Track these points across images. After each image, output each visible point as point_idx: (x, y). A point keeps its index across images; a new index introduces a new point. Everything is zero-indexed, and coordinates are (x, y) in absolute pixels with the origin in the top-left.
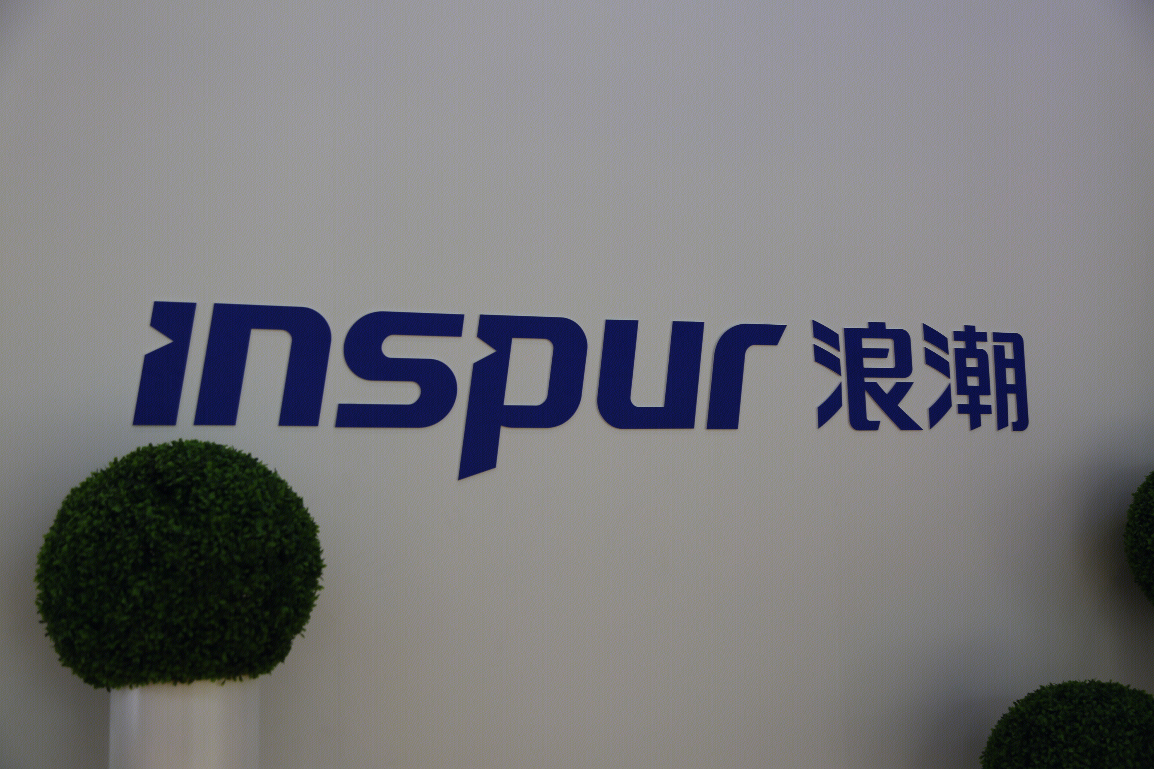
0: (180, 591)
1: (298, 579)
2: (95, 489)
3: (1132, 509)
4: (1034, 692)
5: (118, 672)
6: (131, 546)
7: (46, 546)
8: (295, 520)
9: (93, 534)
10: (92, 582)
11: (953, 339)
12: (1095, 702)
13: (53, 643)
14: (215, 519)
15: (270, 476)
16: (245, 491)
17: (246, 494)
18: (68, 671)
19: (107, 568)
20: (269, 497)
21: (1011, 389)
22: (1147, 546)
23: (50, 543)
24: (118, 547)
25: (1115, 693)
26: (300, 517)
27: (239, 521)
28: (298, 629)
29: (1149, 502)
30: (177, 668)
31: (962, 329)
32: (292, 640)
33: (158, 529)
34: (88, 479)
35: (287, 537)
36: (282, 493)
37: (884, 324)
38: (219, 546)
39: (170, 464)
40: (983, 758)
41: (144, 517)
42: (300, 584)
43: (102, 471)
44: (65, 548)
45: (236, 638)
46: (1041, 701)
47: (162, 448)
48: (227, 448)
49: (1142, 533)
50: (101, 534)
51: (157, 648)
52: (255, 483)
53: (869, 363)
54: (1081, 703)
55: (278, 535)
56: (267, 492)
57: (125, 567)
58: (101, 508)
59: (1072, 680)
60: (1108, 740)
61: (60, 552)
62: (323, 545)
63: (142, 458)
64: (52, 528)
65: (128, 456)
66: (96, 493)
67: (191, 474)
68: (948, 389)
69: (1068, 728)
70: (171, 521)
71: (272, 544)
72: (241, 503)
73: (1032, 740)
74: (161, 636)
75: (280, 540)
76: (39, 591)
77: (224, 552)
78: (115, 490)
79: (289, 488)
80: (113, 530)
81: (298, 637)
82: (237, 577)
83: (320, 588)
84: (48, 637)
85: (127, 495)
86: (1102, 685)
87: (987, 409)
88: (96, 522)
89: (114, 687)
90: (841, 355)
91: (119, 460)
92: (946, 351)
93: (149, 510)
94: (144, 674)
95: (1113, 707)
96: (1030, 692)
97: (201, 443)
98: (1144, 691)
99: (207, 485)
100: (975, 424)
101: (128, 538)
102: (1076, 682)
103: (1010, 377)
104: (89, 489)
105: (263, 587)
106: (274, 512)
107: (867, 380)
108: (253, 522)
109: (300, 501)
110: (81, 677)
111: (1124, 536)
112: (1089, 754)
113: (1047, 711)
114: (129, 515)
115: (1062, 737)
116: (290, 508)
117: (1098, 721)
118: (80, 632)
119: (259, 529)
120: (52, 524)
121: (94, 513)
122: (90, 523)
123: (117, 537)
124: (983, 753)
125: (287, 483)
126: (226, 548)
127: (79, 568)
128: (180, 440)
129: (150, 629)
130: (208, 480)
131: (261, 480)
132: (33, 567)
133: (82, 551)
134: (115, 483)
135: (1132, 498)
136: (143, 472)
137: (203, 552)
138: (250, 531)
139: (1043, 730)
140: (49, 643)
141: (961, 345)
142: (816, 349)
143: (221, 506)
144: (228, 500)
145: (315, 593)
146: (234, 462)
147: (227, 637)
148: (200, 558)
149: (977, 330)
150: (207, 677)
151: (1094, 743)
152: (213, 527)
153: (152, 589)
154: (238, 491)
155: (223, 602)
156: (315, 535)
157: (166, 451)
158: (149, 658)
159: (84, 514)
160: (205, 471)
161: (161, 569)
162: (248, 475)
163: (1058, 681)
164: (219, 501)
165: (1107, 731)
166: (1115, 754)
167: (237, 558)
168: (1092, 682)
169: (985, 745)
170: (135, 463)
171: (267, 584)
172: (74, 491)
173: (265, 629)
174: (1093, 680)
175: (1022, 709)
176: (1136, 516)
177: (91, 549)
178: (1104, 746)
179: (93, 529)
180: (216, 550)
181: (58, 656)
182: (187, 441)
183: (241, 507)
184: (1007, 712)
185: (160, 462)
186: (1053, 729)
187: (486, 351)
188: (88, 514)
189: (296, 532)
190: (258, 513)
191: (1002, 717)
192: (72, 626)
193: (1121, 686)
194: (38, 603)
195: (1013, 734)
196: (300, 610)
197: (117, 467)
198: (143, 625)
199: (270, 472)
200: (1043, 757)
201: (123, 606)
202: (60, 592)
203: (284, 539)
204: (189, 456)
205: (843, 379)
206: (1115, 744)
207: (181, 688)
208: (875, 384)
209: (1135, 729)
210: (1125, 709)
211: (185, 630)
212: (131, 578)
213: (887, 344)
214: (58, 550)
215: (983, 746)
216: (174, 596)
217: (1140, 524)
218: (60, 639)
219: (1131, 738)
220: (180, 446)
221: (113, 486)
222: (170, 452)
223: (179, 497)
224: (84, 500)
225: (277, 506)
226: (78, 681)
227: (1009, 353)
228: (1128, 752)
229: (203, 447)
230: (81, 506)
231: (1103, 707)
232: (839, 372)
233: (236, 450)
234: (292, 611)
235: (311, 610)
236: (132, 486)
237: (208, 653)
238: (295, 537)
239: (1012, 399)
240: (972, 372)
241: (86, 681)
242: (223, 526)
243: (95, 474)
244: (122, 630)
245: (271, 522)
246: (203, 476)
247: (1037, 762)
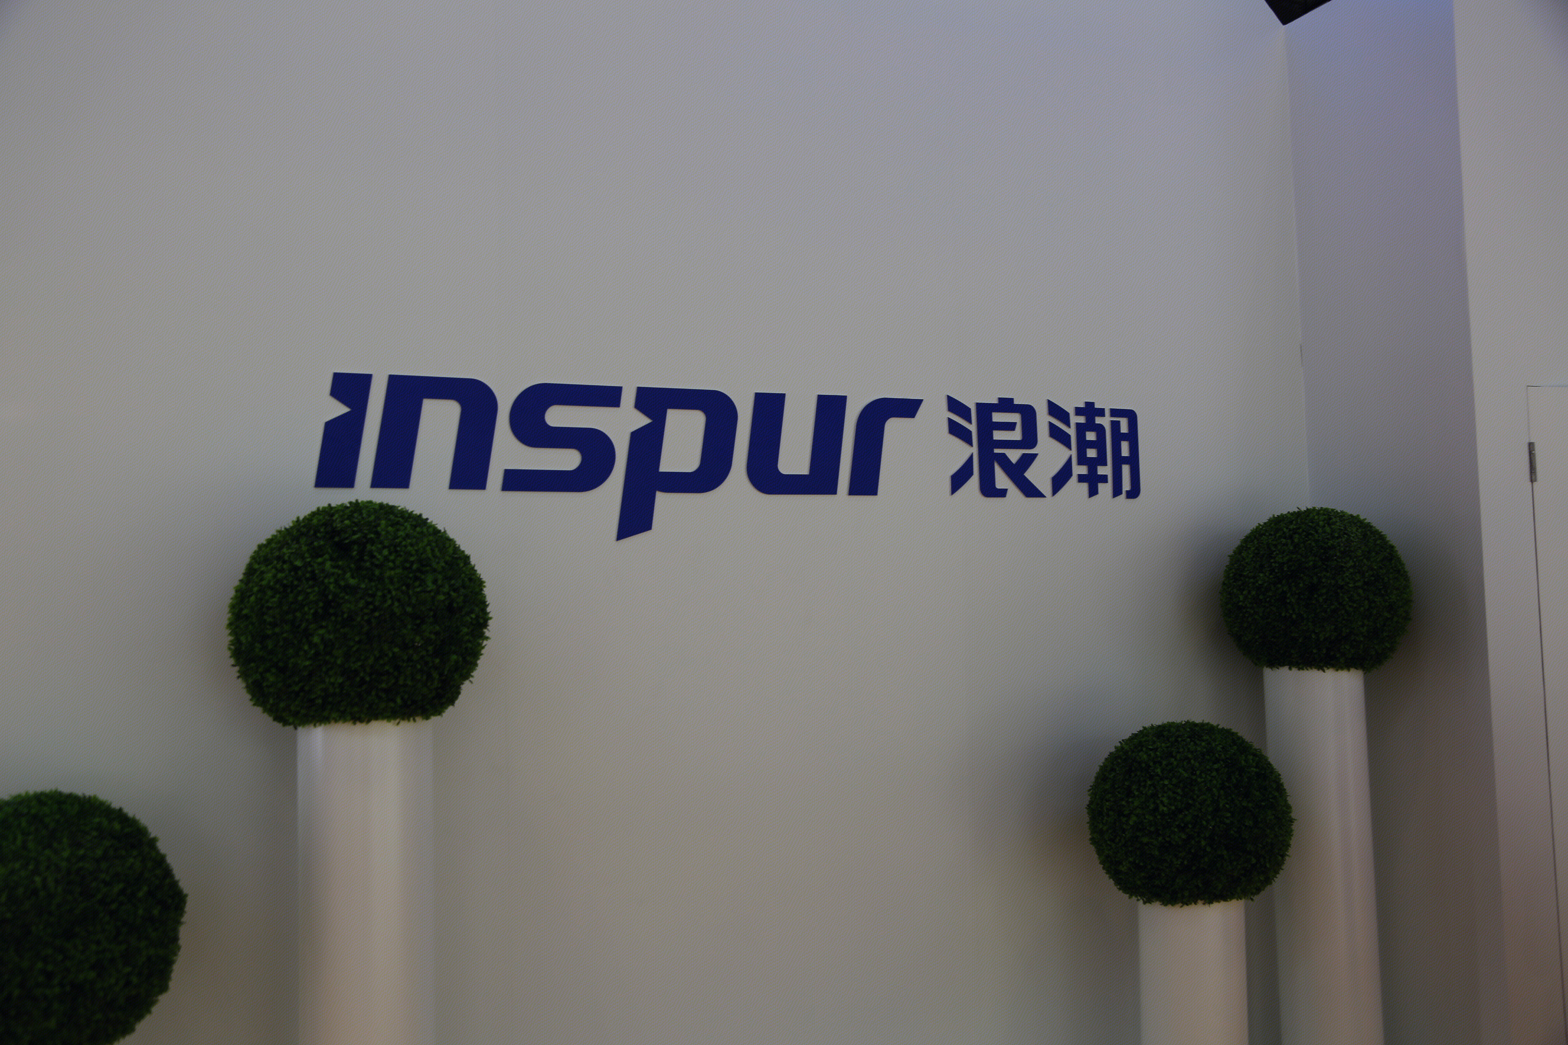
0: (357, 639)
1: (465, 630)
2: (279, 545)
3: (1227, 569)
4: (1137, 732)
5: (303, 711)
6: (312, 597)
7: (236, 597)
8: (463, 575)
9: (278, 586)
10: (277, 630)
11: (1075, 414)
12: (1189, 740)
13: (244, 685)
14: (388, 573)
15: (440, 535)
16: (416, 548)
17: (417, 551)
18: (259, 710)
19: (290, 617)
20: (438, 554)
21: (1126, 460)
22: (1239, 601)
23: (239, 594)
24: (300, 598)
25: (1207, 731)
26: (468, 573)
27: (411, 575)
28: (466, 676)
29: (1242, 563)
30: (356, 709)
31: (1082, 405)
32: (461, 686)
33: (336, 581)
34: (273, 536)
35: (455, 591)
36: (451, 550)
37: (1012, 400)
38: (392, 598)
39: (347, 522)
40: (1091, 791)
41: (323, 571)
42: (467, 634)
43: (285, 528)
44: (253, 599)
45: (409, 683)
46: (1143, 739)
47: (340, 508)
48: (399, 508)
49: (1235, 591)
50: (285, 586)
51: (337, 690)
52: (426, 541)
53: (998, 435)
54: (1176, 741)
55: (446, 589)
56: (436, 550)
57: (307, 617)
58: (284, 562)
59: (1170, 721)
60: (1198, 772)
61: (248, 602)
62: (489, 599)
63: (321, 517)
64: (241, 581)
65: (309, 515)
66: (280, 549)
67: (366, 532)
68: (1070, 460)
69: (1164, 763)
70: (348, 575)
71: (441, 597)
72: (412, 559)
73: (1133, 774)
74: (340, 680)
75: (448, 593)
76: (231, 638)
77: (396, 604)
78: (297, 546)
79: (457, 546)
80: (296, 583)
81: (467, 682)
82: (409, 627)
83: (487, 638)
84: (240, 680)
85: (308, 550)
86: (1196, 725)
87: (1104, 479)
88: (280, 575)
89: (300, 725)
90: (973, 427)
91: (301, 518)
92: (1068, 425)
93: (328, 564)
94: (326, 714)
95: (1203, 744)
96: (1134, 733)
97: (375, 504)
98: (1231, 729)
99: (381, 543)
100: (1093, 492)
101: (309, 590)
102: (1173, 723)
103: (1125, 450)
104: (273, 545)
105: (433, 637)
106: (443, 567)
107: (996, 451)
108: (423, 577)
109: (467, 558)
110: (270, 716)
111: (1220, 593)
112: (1181, 785)
113: (1147, 748)
114: (309, 569)
115: (1159, 771)
116: (458, 565)
117: (1190, 756)
118: (268, 675)
119: (429, 583)
120: (241, 577)
121: (279, 566)
122: (275, 576)
123: (299, 589)
124: (1091, 786)
125: (455, 542)
126: (399, 600)
127: (265, 617)
128: (357, 501)
129: (331, 673)
130: (382, 538)
131: (431, 538)
132: (225, 616)
133: (267, 601)
134: (296, 539)
135: (1228, 559)
136: (322, 530)
137: (377, 604)
138: (420, 585)
139: (1144, 765)
140: (241, 684)
141: (1082, 420)
142: (950, 421)
143: (393, 561)
144: (400, 556)
145: (483, 642)
146: (406, 521)
147: (401, 682)
148: (373, 611)
149: (1096, 406)
150: (383, 718)
151: (1186, 775)
152: (387, 581)
153: (332, 637)
154: (409, 548)
155: (396, 650)
156: (482, 590)
157: (343, 511)
158: (330, 699)
159: (269, 567)
160: (379, 529)
161: (340, 619)
162: (418, 533)
163: (1158, 722)
164: (392, 558)
165: (1197, 764)
166: (1203, 784)
167: (409, 609)
168: (1187, 722)
169: (1093, 779)
170: (315, 521)
171: (437, 634)
172: (260, 547)
173: (436, 675)
174: (1188, 720)
175: (1126, 747)
176: (1231, 575)
177: (275, 600)
178: (1194, 777)
179: (278, 581)
180: (389, 602)
181: (249, 697)
182: (362, 502)
183: (412, 563)
184: (1113, 750)
185: (338, 520)
186: (1151, 764)
187: (642, 421)
188: (272, 568)
189: (464, 587)
190: (428, 568)
191: (1109, 755)
192: (260, 670)
193: (1212, 726)
194: (230, 649)
195: (1117, 769)
196: (468, 658)
197: (299, 525)
198: (324, 669)
199: (440, 531)
200: (1142, 789)
201: (305, 651)
202: (249, 639)
203: (452, 593)
204: (364, 515)
205: (974, 450)
206: (1204, 776)
207: (360, 727)
208: (1004, 455)
209: (1222, 763)
210: (1214, 745)
211: (362, 674)
212: (312, 626)
213: (1015, 418)
214: (246, 600)
215: (1091, 780)
216: (352, 643)
217: (1234, 582)
218: (250, 681)
219: (1217, 770)
220: (356, 507)
221: (295, 542)
222: (347, 511)
223: (355, 553)
224: (269, 555)
225: (446, 563)
226: (266, 720)
227: (1124, 428)
228: (1215, 782)
229: (377, 507)
230: (266, 561)
231: (1196, 744)
232: (971, 444)
233: (408, 510)
234: (461, 659)
235: (478, 659)
236: (312, 543)
237: (384, 696)
238: (462, 591)
239: (1126, 470)
240: (1091, 445)
241: (275, 719)
242: (395, 580)
243: (280, 532)
244: (305, 673)
245: (440, 577)
246: (378, 534)
247: (1136, 793)
